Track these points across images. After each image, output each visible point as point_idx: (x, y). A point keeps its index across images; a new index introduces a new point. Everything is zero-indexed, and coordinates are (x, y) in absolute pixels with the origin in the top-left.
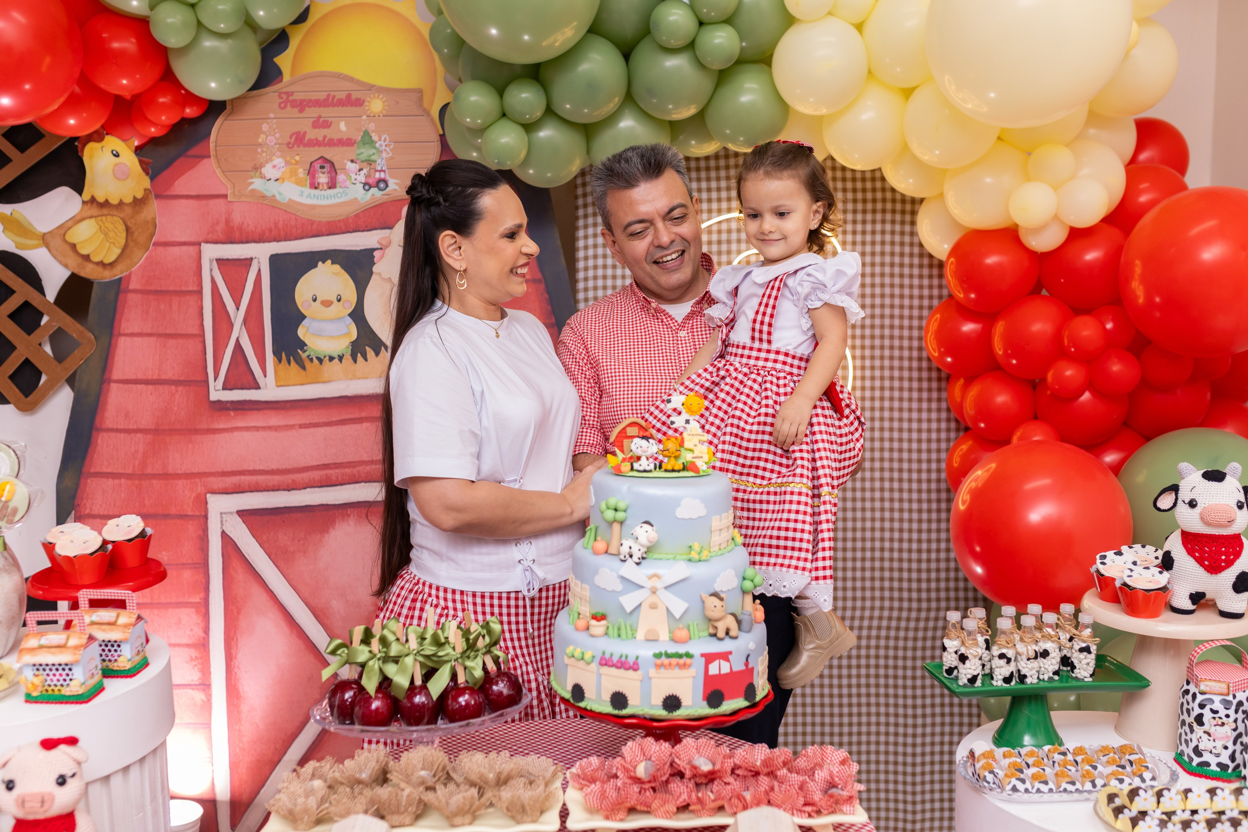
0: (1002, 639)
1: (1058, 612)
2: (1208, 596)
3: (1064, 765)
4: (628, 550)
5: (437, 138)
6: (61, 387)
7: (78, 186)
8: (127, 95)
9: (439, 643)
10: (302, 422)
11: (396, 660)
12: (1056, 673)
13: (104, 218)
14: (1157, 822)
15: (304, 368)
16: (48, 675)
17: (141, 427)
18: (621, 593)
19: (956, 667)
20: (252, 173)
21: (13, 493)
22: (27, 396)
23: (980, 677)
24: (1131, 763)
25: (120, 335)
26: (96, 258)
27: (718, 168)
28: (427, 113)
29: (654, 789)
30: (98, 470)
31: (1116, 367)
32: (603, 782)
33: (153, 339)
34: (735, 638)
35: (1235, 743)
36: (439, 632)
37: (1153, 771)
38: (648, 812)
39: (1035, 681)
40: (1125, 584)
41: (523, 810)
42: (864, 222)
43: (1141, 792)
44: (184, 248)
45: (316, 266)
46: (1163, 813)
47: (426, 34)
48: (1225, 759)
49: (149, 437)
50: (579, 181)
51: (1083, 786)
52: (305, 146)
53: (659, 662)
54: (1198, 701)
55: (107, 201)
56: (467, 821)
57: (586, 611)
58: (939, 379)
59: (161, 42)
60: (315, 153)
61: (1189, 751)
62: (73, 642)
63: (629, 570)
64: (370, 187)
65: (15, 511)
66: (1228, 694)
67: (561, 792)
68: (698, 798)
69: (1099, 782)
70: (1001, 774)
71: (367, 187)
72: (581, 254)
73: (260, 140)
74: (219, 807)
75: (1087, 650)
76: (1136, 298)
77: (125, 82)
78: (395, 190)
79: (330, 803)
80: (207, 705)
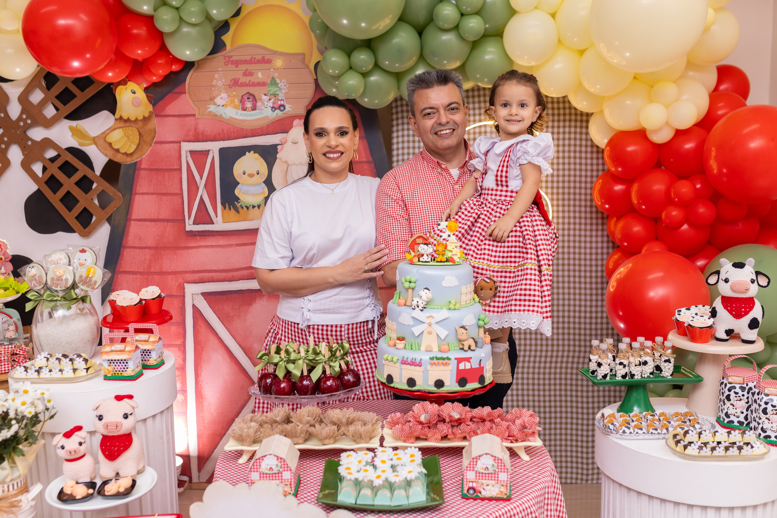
0: (621, 355)
1: (654, 341)
2: (736, 332)
3: (654, 420)
4: (416, 303)
5: (313, 81)
6: (103, 223)
7: (113, 111)
8: (140, 59)
9: (316, 353)
10: (237, 243)
11: (294, 362)
12: (651, 374)
13: (127, 128)
14: (698, 447)
15: (238, 212)
16: (115, 366)
17: (148, 245)
18: (412, 326)
19: (596, 370)
20: (209, 102)
21: (94, 273)
22: (85, 228)
23: (609, 375)
24: (690, 420)
25: (136, 194)
26: (123, 151)
27: (473, 97)
28: (307, 67)
29: (429, 427)
30: (124, 270)
31: (702, 210)
32: (403, 425)
33: (154, 196)
34: (474, 350)
35: (747, 410)
36: (316, 347)
37: (701, 424)
38: (426, 440)
39: (640, 378)
40: (689, 325)
41: (361, 437)
42: (559, 127)
43: (690, 432)
44: (171, 145)
45: (245, 154)
46: (702, 443)
47: (307, 22)
48: (742, 419)
49: (152, 251)
50: (394, 105)
51: (662, 431)
52: (239, 86)
53: (432, 362)
54: (727, 387)
55: (128, 118)
56: (331, 442)
57: (394, 336)
58: (603, 218)
59: (160, 29)
60: (244, 90)
61: (723, 415)
62: (128, 349)
63: (417, 313)
64: (276, 109)
65: (95, 282)
66: (743, 384)
67: (380, 430)
68: (452, 432)
69: (671, 429)
70: (618, 425)
71: (273, 109)
72: (395, 147)
73: (214, 83)
74: (191, 459)
75: (668, 361)
76: (713, 170)
77: (139, 52)
78: (289, 111)
79: (261, 432)
80: (185, 402)
